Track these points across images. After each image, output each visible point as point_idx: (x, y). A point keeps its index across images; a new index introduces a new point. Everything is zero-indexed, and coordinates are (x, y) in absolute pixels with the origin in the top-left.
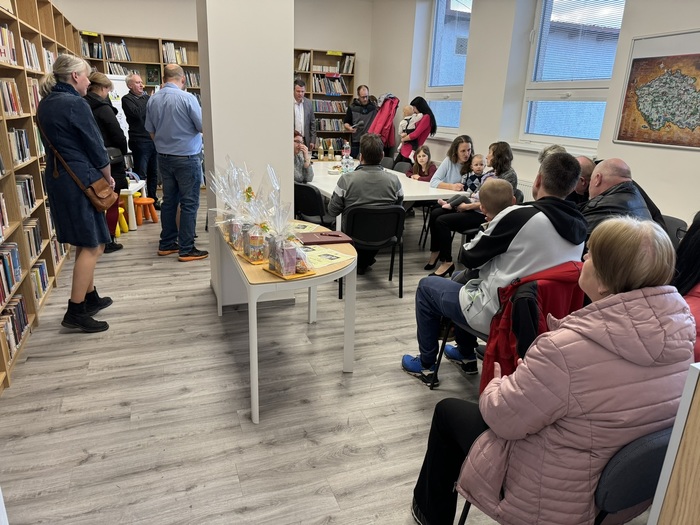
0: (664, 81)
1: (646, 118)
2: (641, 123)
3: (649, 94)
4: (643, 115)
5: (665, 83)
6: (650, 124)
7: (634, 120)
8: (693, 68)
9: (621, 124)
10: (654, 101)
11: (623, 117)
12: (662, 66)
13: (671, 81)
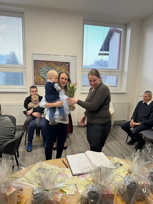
0: (46, 68)
1: (43, 78)
2: (42, 80)
3: (42, 71)
4: (42, 77)
5: (47, 68)
6: (45, 80)
7: (39, 79)
8: (55, 65)
9: (35, 80)
10: (45, 73)
11: (35, 78)
12: (45, 63)
13: (49, 68)
